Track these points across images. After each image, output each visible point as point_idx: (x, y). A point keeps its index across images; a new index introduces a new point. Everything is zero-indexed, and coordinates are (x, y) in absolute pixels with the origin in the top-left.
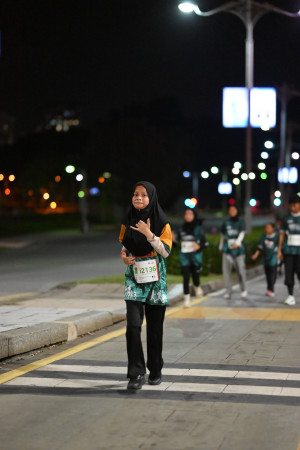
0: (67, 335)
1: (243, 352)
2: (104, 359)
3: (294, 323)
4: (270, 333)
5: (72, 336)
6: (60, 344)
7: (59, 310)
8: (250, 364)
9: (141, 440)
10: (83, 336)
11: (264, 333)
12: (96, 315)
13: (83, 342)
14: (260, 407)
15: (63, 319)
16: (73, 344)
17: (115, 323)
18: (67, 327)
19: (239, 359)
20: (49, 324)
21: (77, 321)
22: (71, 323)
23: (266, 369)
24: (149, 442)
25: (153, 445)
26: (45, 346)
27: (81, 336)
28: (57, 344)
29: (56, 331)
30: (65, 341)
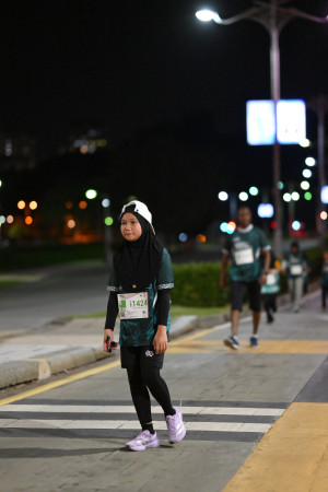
0: (37, 374)
1: (222, 387)
2: (74, 398)
3: (293, 355)
5: (44, 373)
6: (30, 382)
8: (223, 399)
9: (65, 480)
10: (57, 374)
12: (75, 352)
13: (56, 380)
15: (37, 357)
16: (44, 383)
17: (99, 360)
18: (38, 364)
19: (214, 395)
20: (19, 362)
21: (51, 359)
22: (43, 360)
24: (72, 481)
25: (76, 484)
26: (11, 386)
27: (55, 374)
28: (26, 383)
29: (23, 370)
30: (36, 380)
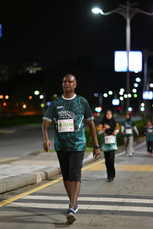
0: (36, 180)
1: (127, 188)
2: (56, 193)
3: (152, 173)
4: (140, 178)
5: (39, 180)
6: (33, 184)
7: (32, 166)
8: (130, 194)
11: (138, 178)
12: (51, 169)
13: (45, 183)
14: (136, 218)
15: (34, 172)
16: (39, 185)
18: (36, 176)
19: (124, 192)
20: (27, 174)
21: (41, 173)
22: (38, 174)
23: (139, 197)
26: (26, 186)
27: (43, 180)
28: (31, 184)
29: (31, 178)
30: (35, 183)
